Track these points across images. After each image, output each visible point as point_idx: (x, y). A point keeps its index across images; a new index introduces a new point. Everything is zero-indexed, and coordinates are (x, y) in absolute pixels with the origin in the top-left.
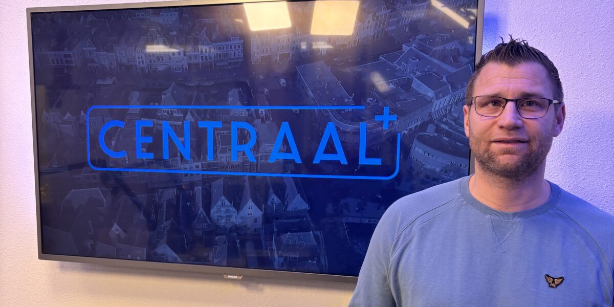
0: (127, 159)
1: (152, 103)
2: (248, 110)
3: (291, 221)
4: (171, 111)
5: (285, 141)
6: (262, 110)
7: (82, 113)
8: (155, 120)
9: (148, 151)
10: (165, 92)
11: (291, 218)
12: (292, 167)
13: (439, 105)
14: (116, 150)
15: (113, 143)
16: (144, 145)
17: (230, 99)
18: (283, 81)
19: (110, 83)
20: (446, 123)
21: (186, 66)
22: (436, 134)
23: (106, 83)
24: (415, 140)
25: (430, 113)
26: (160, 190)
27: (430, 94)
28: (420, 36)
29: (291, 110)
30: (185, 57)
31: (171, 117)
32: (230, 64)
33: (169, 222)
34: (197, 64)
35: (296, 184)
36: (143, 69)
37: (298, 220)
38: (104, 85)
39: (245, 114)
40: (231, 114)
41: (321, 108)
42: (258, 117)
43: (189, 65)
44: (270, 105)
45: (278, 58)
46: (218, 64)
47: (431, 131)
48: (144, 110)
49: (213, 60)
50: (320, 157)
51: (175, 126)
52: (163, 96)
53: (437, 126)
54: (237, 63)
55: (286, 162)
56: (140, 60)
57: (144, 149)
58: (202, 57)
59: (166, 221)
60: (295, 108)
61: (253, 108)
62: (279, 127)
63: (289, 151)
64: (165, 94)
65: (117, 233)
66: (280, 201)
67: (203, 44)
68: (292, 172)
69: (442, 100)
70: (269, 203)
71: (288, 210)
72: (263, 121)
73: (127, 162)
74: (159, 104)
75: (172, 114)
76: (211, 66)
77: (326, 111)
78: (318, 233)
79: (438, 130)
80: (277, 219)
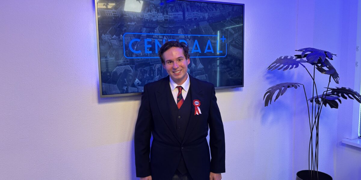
0: (141, 53)
1: (151, 33)
2: (185, 36)
3: (199, 72)
4: (158, 36)
5: (196, 46)
6: (189, 36)
7: (121, 35)
8: (152, 39)
9: (150, 51)
10: (156, 29)
11: (198, 71)
12: (198, 54)
13: (235, 35)
14: (137, 50)
15: (135, 47)
16: (148, 48)
17: (179, 32)
18: (195, 27)
19: (134, 24)
20: (237, 41)
21: (164, 20)
22: (235, 44)
23: (132, 24)
24: (230, 45)
25: (234, 38)
26: (155, 65)
27: (233, 32)
28: (230, 16)
29: (198, 36)
30: (163, 17)
31: (158, 38)
32: (179, 20)
33: (158, 76)
34: (168, 20)
35: (200, 60)
36: (147, 20)
37: (201, 71)
38: (131, 25)
39: (184, 37)
40: (179, 37)
41: (206, 36)
42: (188, 38)
43: (165, 19)
44: (191, 34)
45: (194, 19)
46: (175, 20)
47: (234, 43)
48: (147, 35)
49: (173, 18)
50: (206, 51)
51: (160, 41)
52: (155, 30)
53: (235, 41)
54: (181, 20)
55: (197, 53)
56: (146, 16)
57: (148, 50)
58: (169, 17)
59: (157, 76)
60: (199, 36)
61: (186, 35)
62: (194, 41)
63: (197, 49)
64: (156, 30)
65: (138, 82)
66: (195, 66)
67: (169, 13)
68: (199, 56)
69: (236, 34)
70: (192, 66)
71: (198, 68)
72: (189, 40)
73: (141, 55)
74: (154, 33)
75: (159, 37)
76: (172, 21)
77: (207, 36)
78: (206, 75)
79: (235, 42)
80: (194, 71)
